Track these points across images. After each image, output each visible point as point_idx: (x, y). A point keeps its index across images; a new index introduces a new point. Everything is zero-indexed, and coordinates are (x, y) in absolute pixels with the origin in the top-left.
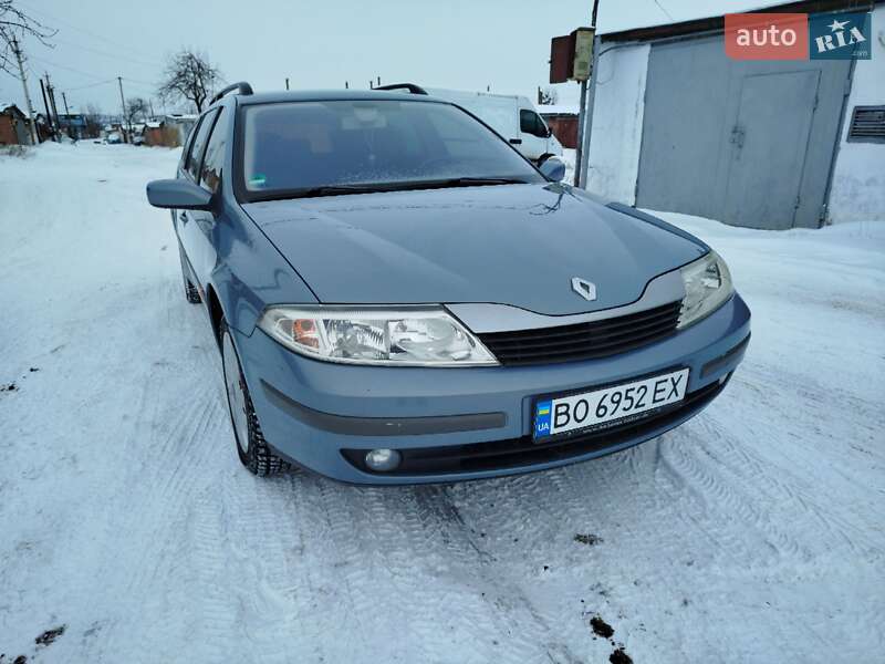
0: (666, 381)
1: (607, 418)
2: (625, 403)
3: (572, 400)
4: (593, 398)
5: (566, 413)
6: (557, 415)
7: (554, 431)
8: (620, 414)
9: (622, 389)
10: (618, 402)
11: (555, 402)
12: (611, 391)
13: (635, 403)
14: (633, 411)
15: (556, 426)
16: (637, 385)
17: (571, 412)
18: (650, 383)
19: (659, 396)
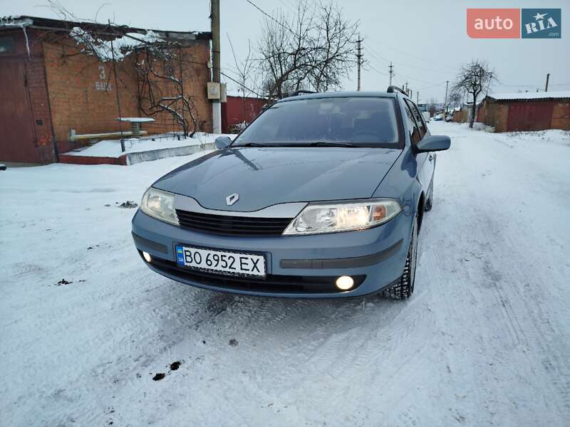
0: (247, 258)
1: (212, 267)
2: (222, 263)
3: (193, 250)
4: (204, 253)
5: (190, 256)
6: (186, 256)
7: (186, 264)
8: (219, 268)
9: (219, 254)
10: (218, 260)
11: (185, 248)
12: (213, 253)
13: (229, 265)
14: (227, 269)
15: (187, 262)
16: (228, 254)
17: (193, 256)
18: (237, 256)
19: (244, 266)
